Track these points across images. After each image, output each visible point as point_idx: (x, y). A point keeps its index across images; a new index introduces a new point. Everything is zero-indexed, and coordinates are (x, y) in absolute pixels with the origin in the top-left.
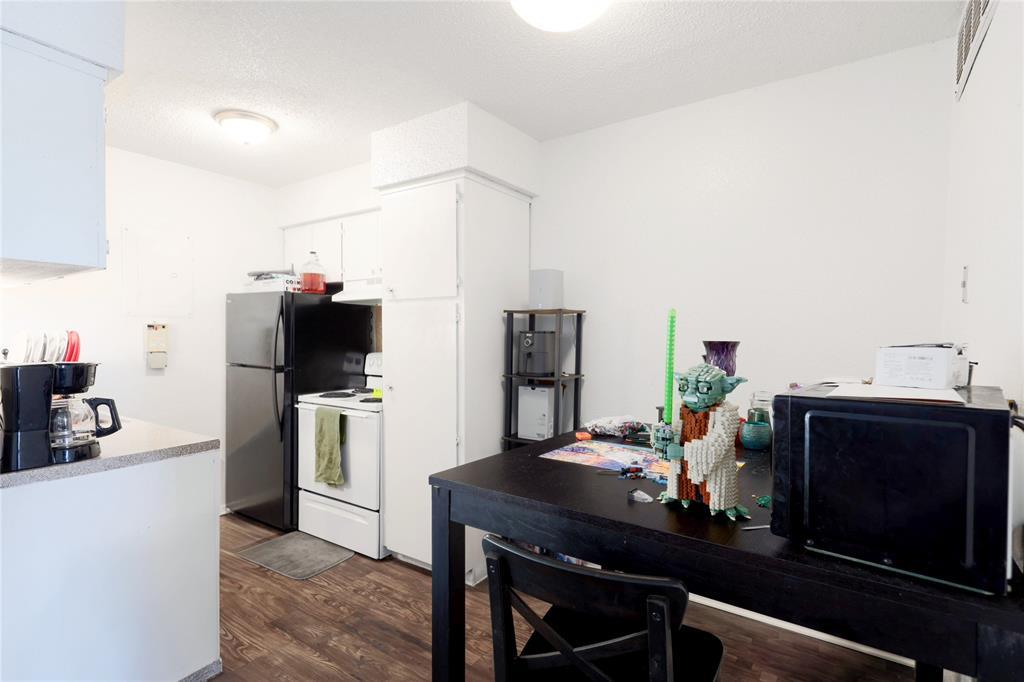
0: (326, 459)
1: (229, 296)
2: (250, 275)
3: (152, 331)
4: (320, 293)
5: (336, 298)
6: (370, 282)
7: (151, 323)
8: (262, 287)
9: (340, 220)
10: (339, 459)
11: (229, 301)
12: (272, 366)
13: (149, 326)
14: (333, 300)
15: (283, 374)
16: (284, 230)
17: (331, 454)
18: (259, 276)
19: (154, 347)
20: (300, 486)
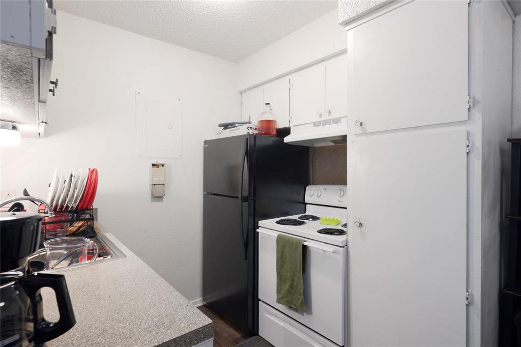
0: (288, 285)
1: (206, 142)
2: (220, 126)
3: (155, 169)
4: (273, 136)
5: (287, 140)
6: (316, 124)
7: (155, 163)
8: (228, 133)
9: (287, 78)
10: (301, 287)
11: (206, 146)
12: (240, 197)
13: (154, 165)
14: (285, 141)
15: (247, 203)
16: (241, 93)
17: (293, 280)
18: (226, 126)
19: (156, 181)
20: (260, 298)
